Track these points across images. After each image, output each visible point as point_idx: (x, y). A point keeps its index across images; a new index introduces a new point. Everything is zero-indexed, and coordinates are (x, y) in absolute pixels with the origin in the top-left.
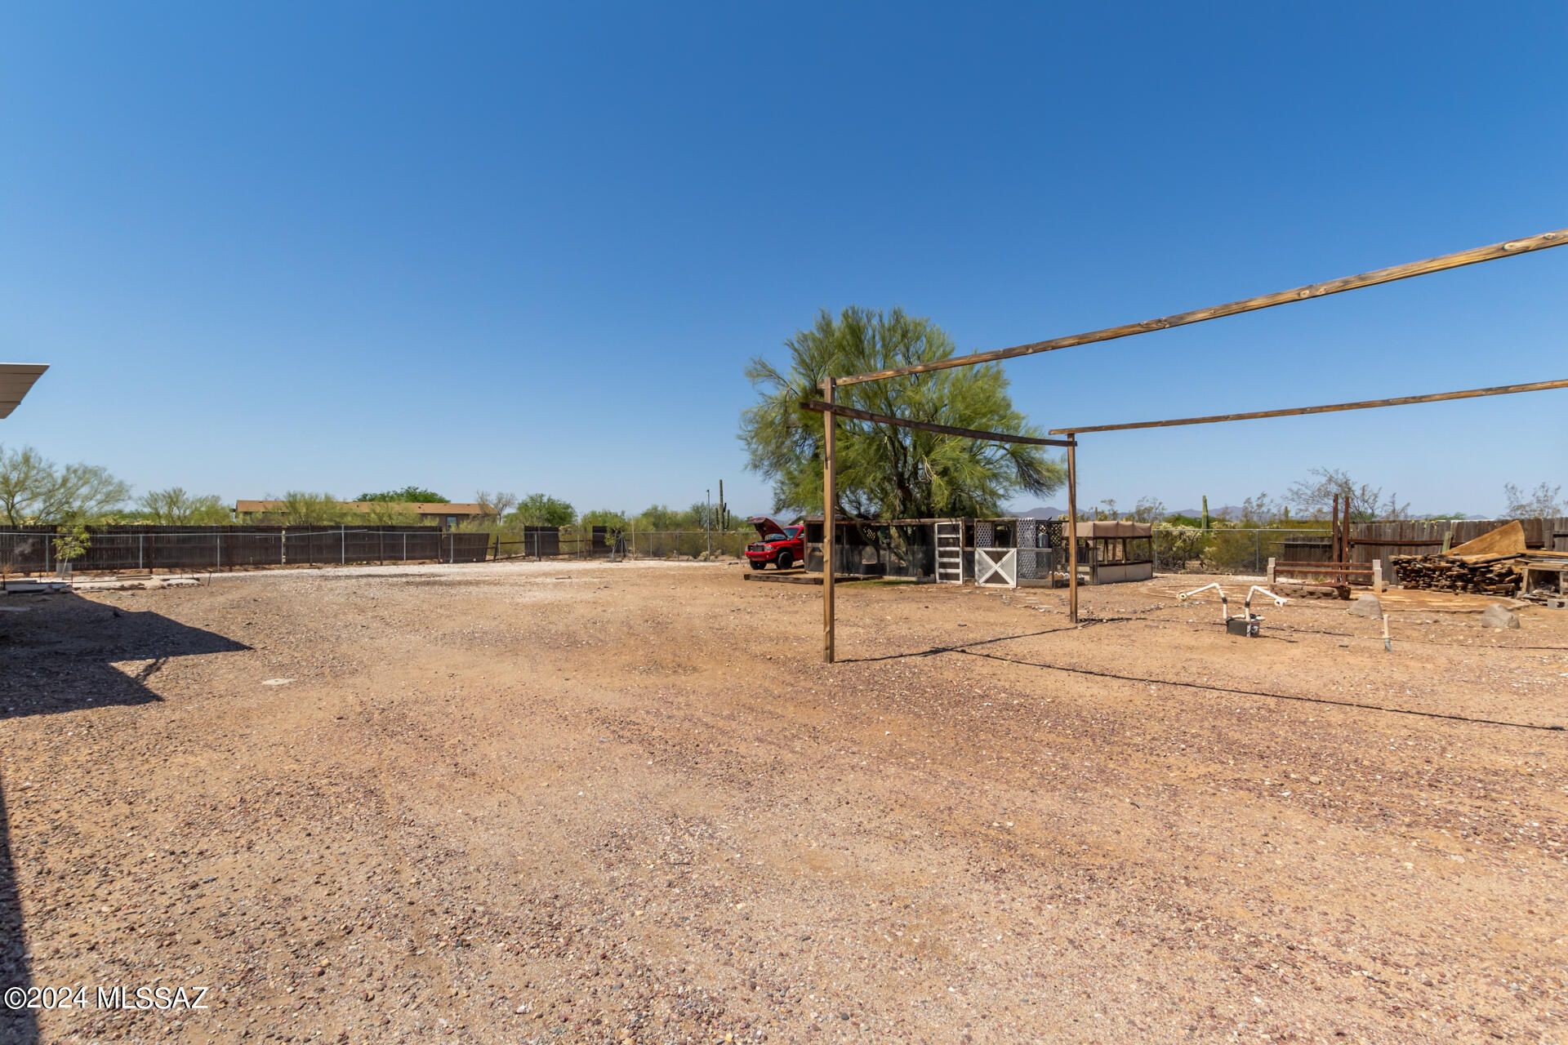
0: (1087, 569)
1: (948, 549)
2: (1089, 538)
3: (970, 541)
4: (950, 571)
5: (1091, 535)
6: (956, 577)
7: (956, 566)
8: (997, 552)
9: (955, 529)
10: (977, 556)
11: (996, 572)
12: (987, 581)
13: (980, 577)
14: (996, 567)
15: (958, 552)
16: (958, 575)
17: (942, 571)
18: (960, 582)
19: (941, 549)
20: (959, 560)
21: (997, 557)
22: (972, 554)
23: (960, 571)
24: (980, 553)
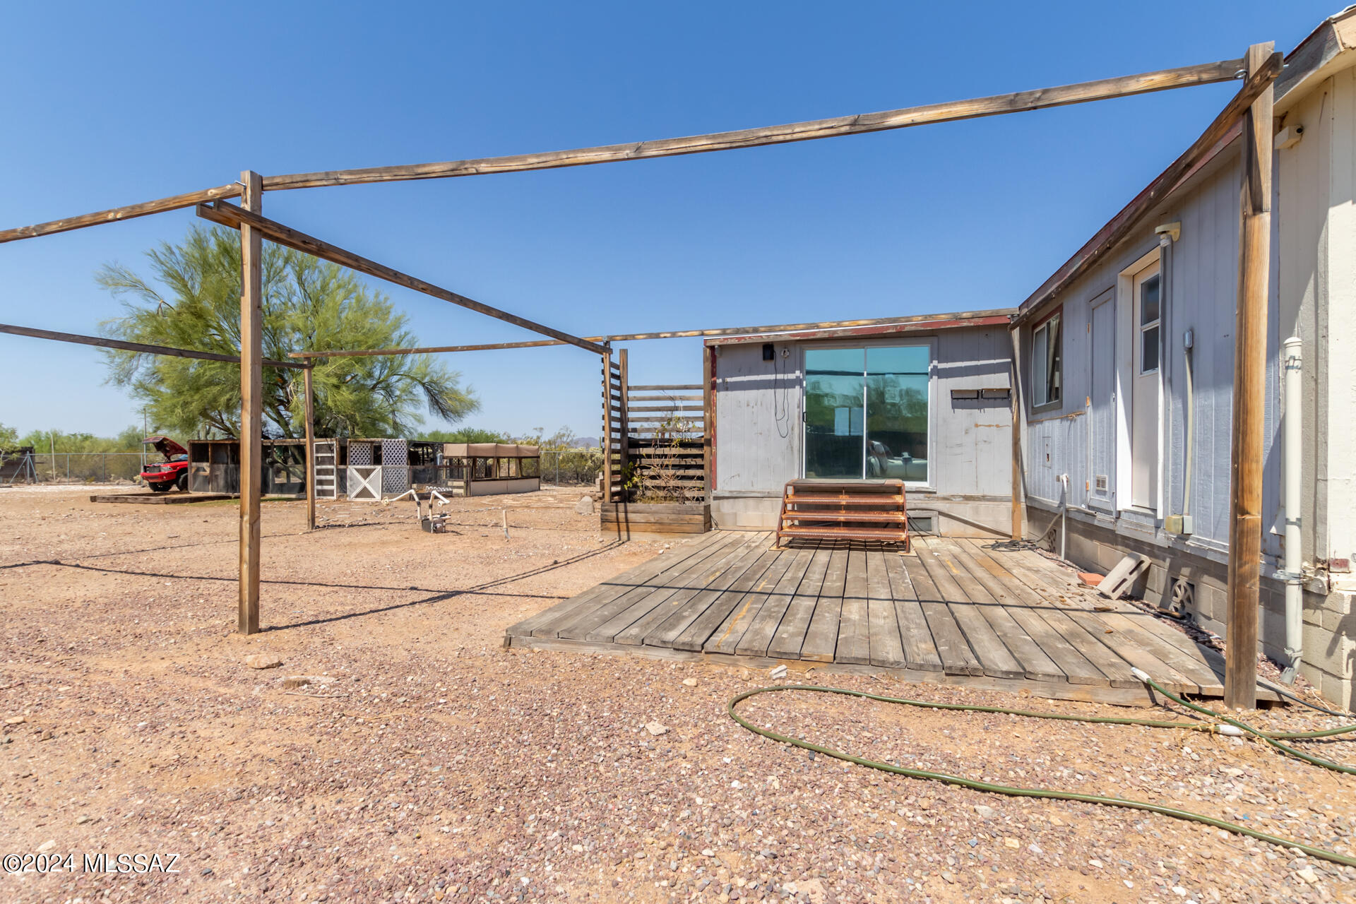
0: (462, 484)
1: (324, 467)
2: (463, 457)
3: (343, 459)
4: (326, 487)
5: (465, 455)
6: (331, 493)
7: (331, 482)
8: (366, 470)
9: (330, 448)
10: (348, 472)
11: (365, 488)
12: (357, 496)
13: (352, 492)
14: (365, 483)
15: (332, 470)
16: (333, 491)
17: (320, 487)
18: (335, 498)
19: (319, 467)
20: (333, 477)
21: (366, 474)
22: (345, 471)
23: (334, 487)
24: (352, 471)
